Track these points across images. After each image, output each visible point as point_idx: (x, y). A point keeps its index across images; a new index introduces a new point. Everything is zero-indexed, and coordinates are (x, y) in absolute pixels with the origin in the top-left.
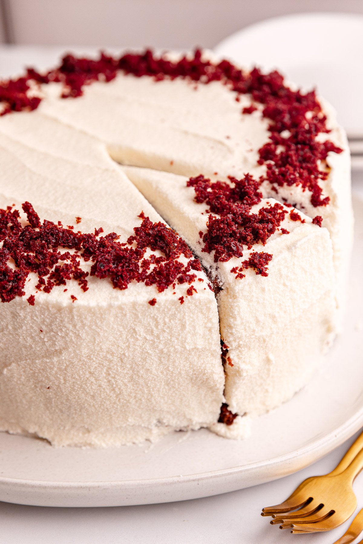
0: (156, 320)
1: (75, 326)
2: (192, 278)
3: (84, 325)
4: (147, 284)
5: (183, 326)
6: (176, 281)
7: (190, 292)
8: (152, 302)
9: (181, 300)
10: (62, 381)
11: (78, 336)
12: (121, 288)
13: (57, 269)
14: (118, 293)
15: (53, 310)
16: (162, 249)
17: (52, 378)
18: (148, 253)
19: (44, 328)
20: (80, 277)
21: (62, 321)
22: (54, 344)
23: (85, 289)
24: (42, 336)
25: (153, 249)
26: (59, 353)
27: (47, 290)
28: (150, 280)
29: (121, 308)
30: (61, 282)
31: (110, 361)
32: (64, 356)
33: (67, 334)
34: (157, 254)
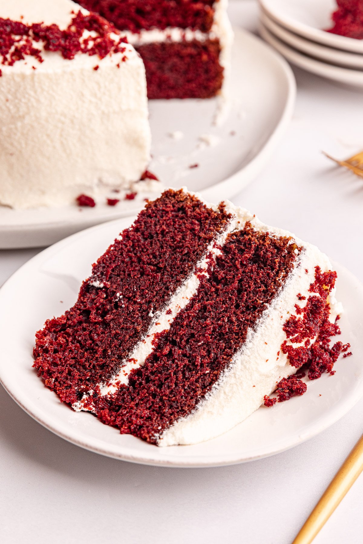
0: (98, 83)
1: (35, 92)
2: (123, 50)
3: (43, 90)
4: (90, 55)
5: (120, 89)
6: (112, 52)
7: (124, 59)
8: (96, 68)
9: (118, 66)
10: (24, 146)
11: (38, 101)
12: (70, 59)
13: (16, 49)
14: (67, 62)
15: (18, 79)
16: (96, 30)
17: (16, 144)
18: (86, 34)
19: (10, 97)
20: (35, 53)
21: (25, 89)
22: (18, 110)
23: (41, 61)
24: (8, 104)
25: (90, 30)
26: (22, 118)
27: (11, 64)
28: (92, 52)
29: (72, 74)
30: (21, 58)
31: (63, 123)
32: (27, 120)
33: (29, 100)
34: (94, 34)
